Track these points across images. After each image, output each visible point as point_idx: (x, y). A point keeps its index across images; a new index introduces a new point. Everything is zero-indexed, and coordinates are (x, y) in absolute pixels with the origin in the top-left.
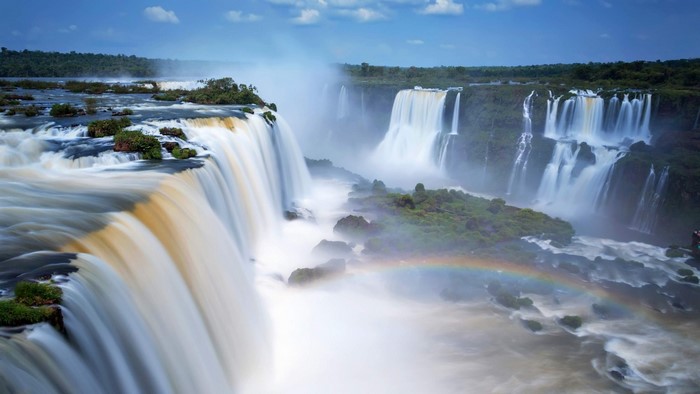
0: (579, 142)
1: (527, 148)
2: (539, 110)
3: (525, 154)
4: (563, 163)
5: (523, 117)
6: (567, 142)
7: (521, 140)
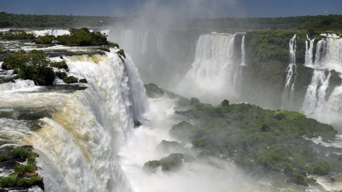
0: (330, 70)
1: (294, 75)
2: (301, 48)
3: (293, 78)
4: (319, 84)
5: (289, 52)
6: (322, 70)
7: (289, 69)
